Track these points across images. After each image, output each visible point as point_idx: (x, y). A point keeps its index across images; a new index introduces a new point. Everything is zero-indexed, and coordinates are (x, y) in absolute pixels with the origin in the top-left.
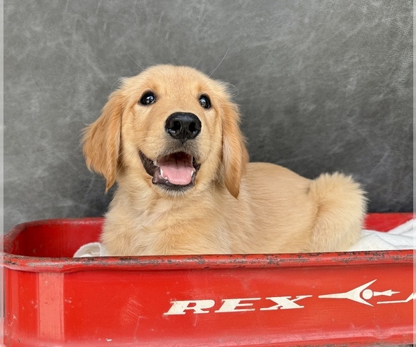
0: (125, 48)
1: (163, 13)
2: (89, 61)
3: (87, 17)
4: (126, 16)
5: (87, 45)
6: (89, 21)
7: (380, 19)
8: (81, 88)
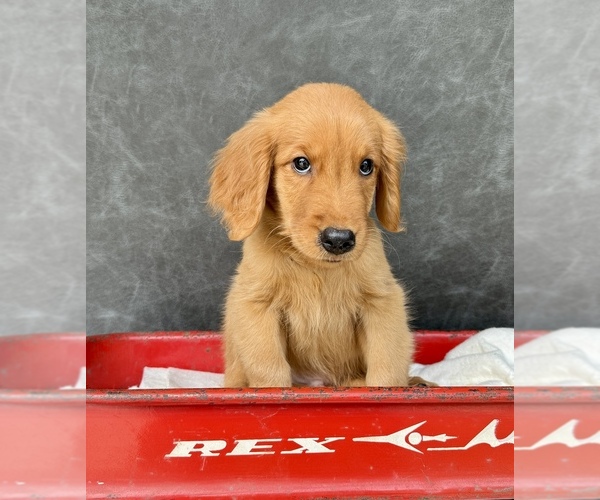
0: (163, 133)
1: (203, 94)
2: (122, 148)
3: (116, 98)
4: (162, 96)
5: (118, 130)
6: (119, 102)
7: (463, 97)
8: (116, 178)
